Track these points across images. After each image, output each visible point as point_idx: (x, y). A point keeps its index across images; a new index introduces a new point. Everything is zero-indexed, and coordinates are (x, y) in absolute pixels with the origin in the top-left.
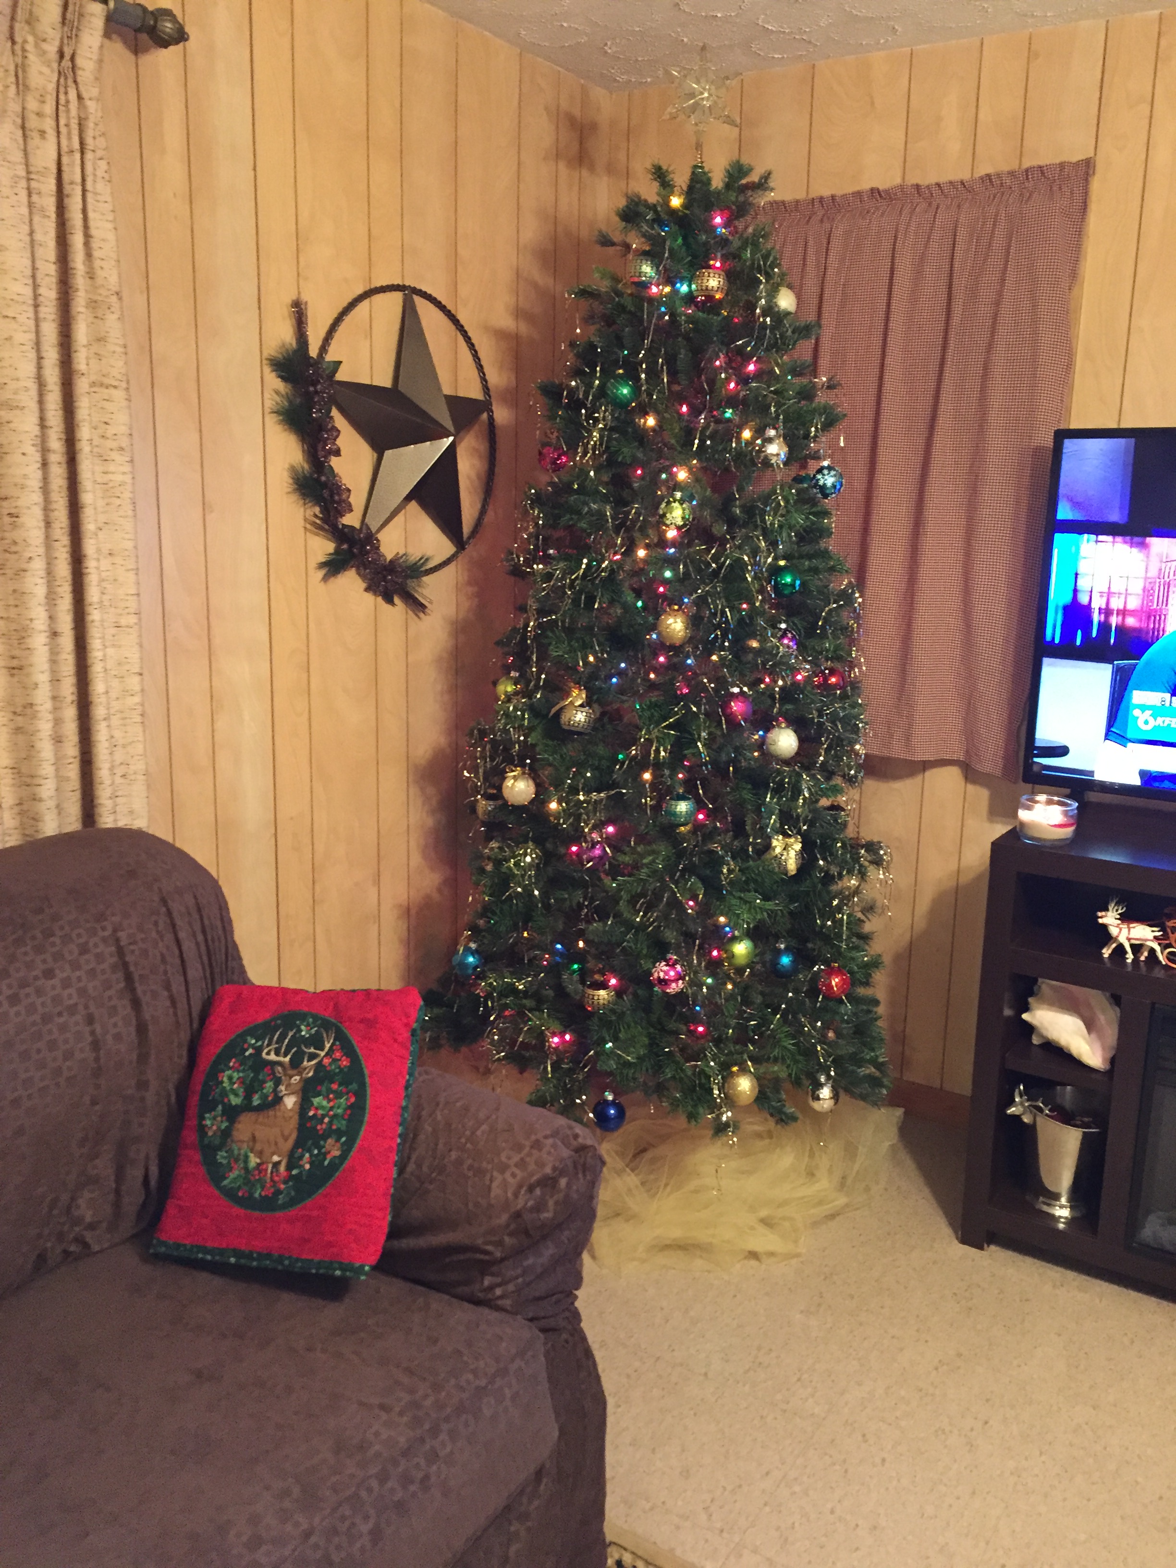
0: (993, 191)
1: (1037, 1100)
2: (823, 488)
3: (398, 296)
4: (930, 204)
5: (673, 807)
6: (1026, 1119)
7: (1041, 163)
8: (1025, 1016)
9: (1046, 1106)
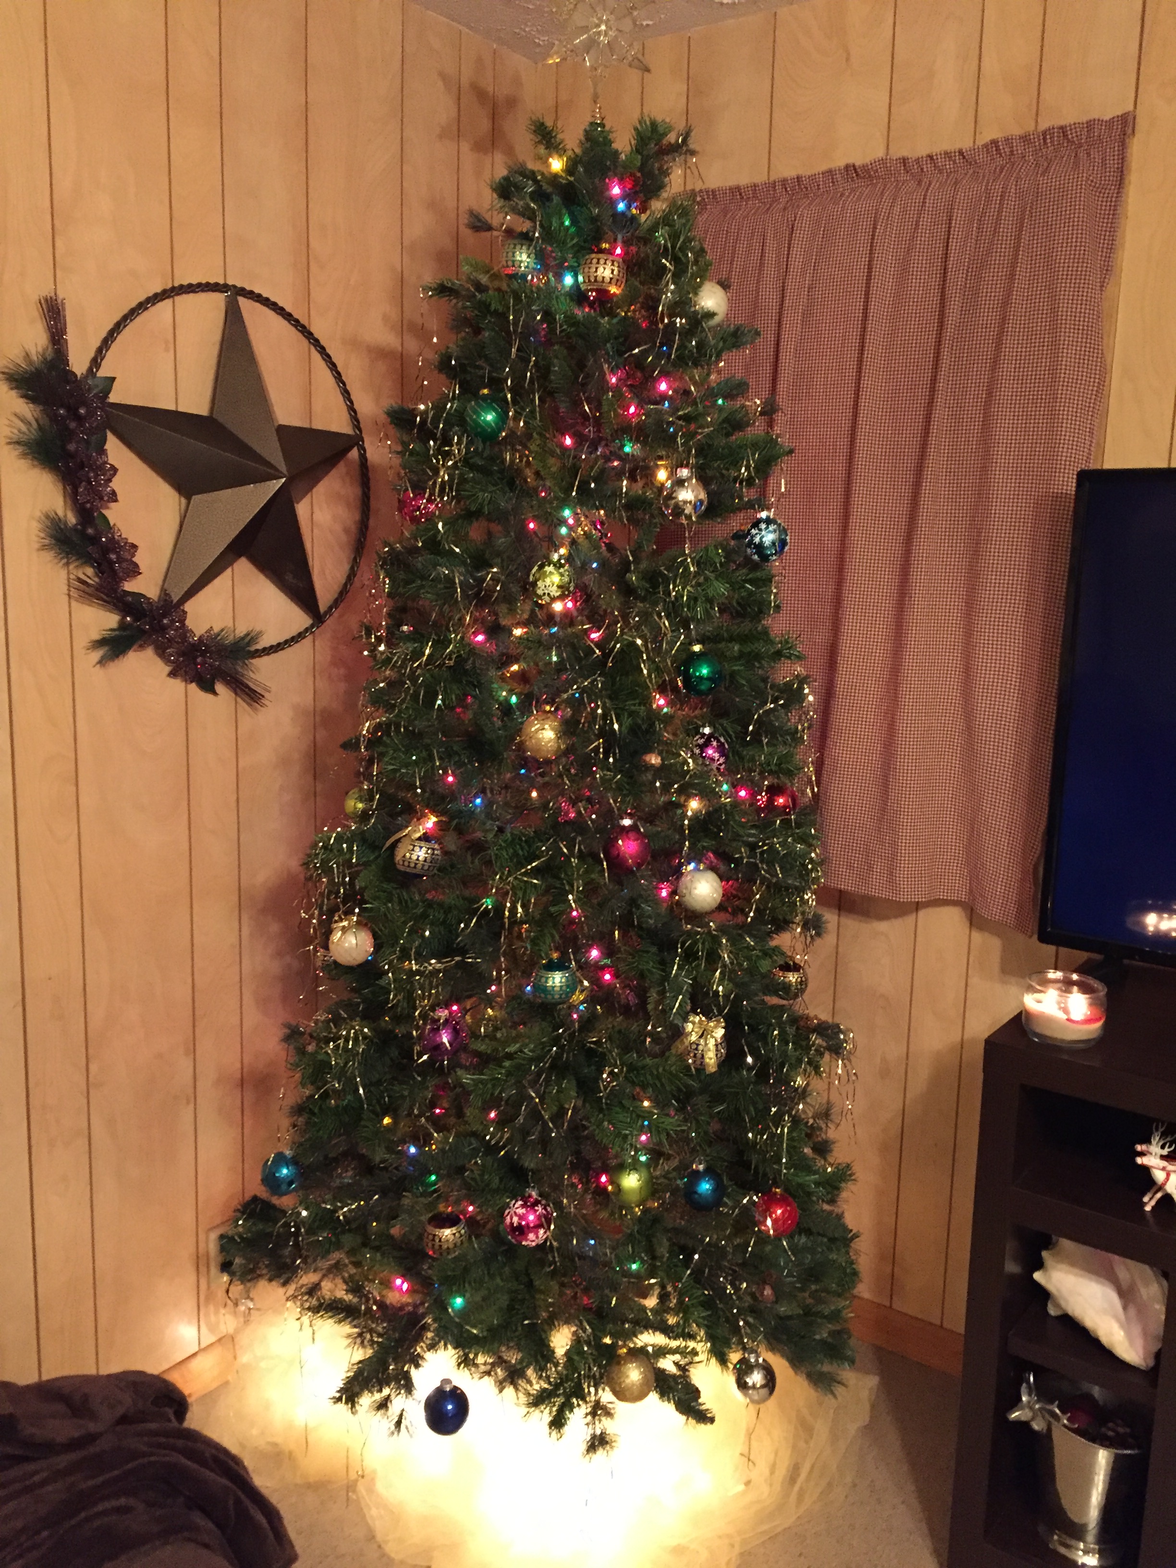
0: (999, 161)
1: (1052, 1403)
2: (760, 547)
3: (219, 299)
4: (920, 183)
5: (543, 980)
6: (1037, 1426)
7: (1062, 123)
8: (1037, 1276)
9: (1063, 1412)
